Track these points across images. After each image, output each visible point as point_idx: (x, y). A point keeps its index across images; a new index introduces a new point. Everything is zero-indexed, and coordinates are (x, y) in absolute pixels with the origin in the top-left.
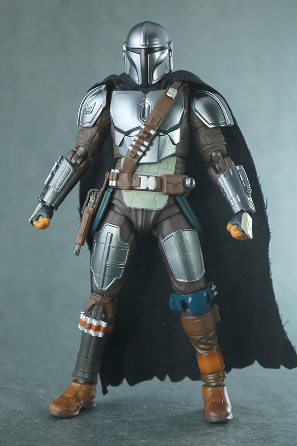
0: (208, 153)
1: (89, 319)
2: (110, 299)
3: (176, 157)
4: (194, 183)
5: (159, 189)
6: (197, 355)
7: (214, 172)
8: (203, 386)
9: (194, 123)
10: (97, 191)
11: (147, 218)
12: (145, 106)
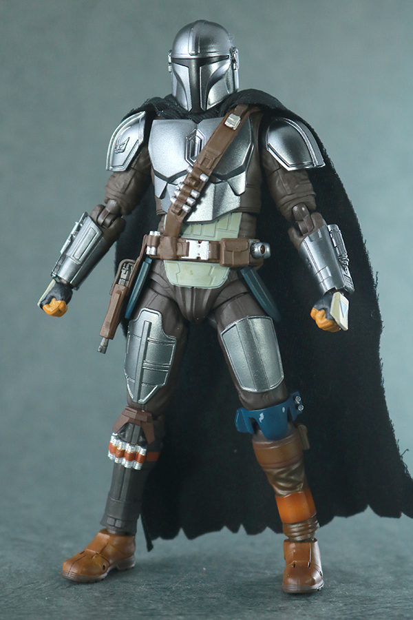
0: (287, 207)
1: (121, 443)
2: (150, 415)
3: (241, 214)
4: (268, 249)
5: (215, 259)
6: (276, 496)
7: (297, 234)
8: (286, 541)
9: (267, 164)
10: (131, 262)
11: (199, 300)
12: (195, 140)
